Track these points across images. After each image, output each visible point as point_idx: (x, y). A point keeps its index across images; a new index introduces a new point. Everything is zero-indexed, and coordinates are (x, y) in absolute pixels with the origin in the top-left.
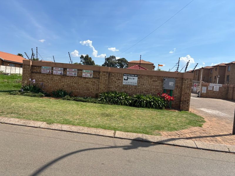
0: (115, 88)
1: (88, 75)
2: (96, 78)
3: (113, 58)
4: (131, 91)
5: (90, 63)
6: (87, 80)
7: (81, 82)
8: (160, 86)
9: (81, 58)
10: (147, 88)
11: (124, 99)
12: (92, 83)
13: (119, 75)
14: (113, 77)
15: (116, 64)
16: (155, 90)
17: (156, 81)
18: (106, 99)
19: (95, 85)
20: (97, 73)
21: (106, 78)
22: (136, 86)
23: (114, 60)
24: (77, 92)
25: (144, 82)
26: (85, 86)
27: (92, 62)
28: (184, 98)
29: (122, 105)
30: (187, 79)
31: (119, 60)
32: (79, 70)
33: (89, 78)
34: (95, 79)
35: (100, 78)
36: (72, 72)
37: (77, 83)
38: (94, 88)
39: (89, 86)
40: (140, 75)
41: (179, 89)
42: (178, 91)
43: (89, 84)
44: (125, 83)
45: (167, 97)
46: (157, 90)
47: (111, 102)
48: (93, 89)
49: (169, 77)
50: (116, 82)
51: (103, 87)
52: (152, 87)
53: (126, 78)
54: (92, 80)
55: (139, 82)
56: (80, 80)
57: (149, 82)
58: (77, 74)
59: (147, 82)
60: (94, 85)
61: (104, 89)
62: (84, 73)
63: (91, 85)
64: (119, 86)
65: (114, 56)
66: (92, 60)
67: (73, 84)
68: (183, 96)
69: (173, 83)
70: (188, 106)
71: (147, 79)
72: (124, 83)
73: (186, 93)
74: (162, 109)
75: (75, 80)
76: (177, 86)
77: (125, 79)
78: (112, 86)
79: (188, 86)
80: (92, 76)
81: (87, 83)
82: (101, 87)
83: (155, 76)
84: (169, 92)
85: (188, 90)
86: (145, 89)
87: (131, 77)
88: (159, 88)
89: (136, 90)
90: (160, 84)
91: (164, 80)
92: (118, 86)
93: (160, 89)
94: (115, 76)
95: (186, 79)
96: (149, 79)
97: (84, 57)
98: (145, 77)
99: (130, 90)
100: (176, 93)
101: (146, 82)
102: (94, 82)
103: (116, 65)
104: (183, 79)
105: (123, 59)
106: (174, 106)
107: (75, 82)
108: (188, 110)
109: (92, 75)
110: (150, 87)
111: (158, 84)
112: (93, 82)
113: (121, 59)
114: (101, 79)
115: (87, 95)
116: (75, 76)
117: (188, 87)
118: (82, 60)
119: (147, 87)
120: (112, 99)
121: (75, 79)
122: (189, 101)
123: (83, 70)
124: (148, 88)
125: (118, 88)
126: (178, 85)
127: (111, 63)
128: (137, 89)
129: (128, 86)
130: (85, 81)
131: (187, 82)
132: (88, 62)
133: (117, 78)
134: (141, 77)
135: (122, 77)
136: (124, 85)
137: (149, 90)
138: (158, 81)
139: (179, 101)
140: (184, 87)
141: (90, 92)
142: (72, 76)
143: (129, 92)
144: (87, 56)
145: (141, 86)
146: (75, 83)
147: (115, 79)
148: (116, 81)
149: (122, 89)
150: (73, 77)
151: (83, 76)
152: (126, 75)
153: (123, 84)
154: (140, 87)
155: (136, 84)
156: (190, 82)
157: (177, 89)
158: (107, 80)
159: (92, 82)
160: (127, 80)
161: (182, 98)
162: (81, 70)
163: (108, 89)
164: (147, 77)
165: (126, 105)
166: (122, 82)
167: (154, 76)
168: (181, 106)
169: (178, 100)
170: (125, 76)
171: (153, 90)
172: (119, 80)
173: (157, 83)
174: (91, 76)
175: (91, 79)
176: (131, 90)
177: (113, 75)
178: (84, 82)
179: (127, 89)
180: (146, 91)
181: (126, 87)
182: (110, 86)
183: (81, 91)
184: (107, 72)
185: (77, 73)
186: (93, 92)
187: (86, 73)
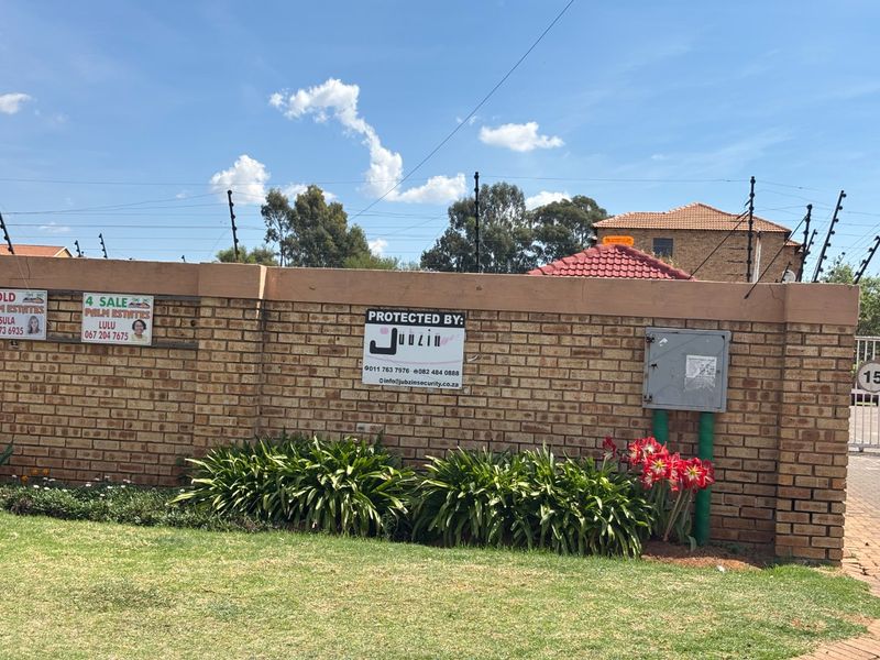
0: (308, 414)
1: (123, 330)
2: (174, 347)
3: (506, 205)
4: (425, 431)
5: (333, 249)
6: (116, 361)
7: (75, 380)
8: (626, 388)
9: (265, 211)
10: (531, 405)
11: (349, 490)
12: (148, 384)
13: (332, 319)
14: (293, 338)
15: (527, 245)
16: (587, 420)
17: (596, 353)
18: (227, 496)
19: (172, 396)
20: (182, 311)
21: (239, 347)
22: (455, 394)
23: (511, 212)
24: (51, 455)
25: (512, 360)
26: (103, 404)
27: (348, 239)
28: (800, 469)
29: (336, 530)
30: (818, 328)
31: (547, 213)
32: (63, 293)
33: (126, 352)
34: (172, 354)
35: (202, 345)
36: (12, 309)
37: (49, 389)
38: (163, 416)
39: (132, 404)
40: (484, 316)
41: (767, 407)
42: (756, 419)
43: (127, 393)
44: (375, 371)
45: (659, 467)
46: (605, 415)
47: (263, 516)
48: (155, 427)
49: (685, 323)
50: (312, 371)
51: (219, 410)
52: (568, 396)
53: (385, 342)
54: (147, 363)
55: (473, 364)
56: (68, 369)
57: (549, 362)
58: (43, 327)
59: (531, 360)
60: (163, 397)
61: (231, 421)
62: (95, 313)
63: (146, 394)
64: (336, 396)
65: (510, 183)
66: (350, 224)
67: (23, 398)
68: (788, 456)
69: (711, 362)
70: (834, 529)
71: (534, 339)
72: (369, 378)
73: (811, 435)
74: (621, 552)
75: (36, 367)
76: (749, 383)
77: (374, 349)
78: (288, 403)
79: (827, 377)
80: (147, 333)
81: (116, 381)
82: (207, 409)
83: (588, 319)
84: (690, 428)
85: (828, 412)
86: (519, 416)
87: (417, 331)
88: (618, 399)
89: (454, 423)
90: (627, 376)
91: (650, 340)
92: (328, 398)
93: (626, 411)
94: (305, 328)
95: (805, 329)
96: (546, 339)
97: (292, 206)
98: (516, 327)
99: (412, 424)
100: (743, 438)
101: (522, 360)
102: (164, 374)
103: (530, 254)
104: (783, 327)
105: (582, 202)
106: (734, 534)
107: (32, 377)
108: (831, 557)
109: (149, 322)
110: (551, 395)
111: (613, 377)
112: (156, 374)
113: (566, 203)
114: (210, 351)
115: (114, 467)
116: (33, 337)
117: (825, 389)
118: (275, 226)
119: (532, 399)
120: (271, 489)
121: (32, 357)
122: (841, 490)
123: (86, 296)
124: (543, 406)
125: (328, 415)
126: (753, 373)
127: (493, 242)
128: (462, 412)
129: (403, 398)
130: (99, 370)
131: (812, 351)
132: (320, 238)
133: (324, 340)
134: (492, 329)
135: (357, 331)
136: (370, 389)
137: (545, 417)
138: (608, 354)
139: (770, 490)
140: (793, 386)
141: (137, 448)
142: (14, 336)
143: (409, 436)
144: (313, 199)
145: (490, 392)
146: (33, 391)
147: (310, 350)
148: (318, 361)
149: (361, 416)
150: (23, 347)
151: (89, 335)
152: (380, 316)
153: (365, 381)
154: (482, 402)
155: (458, 380)
156: (839, 352)
157: (751, 406)
158: (252, 358)
159: (148, 374)
160: (392, 351)
161: (784, 469)
162: (75, 296)
163: (264, 422)
164: (531, 328)
165: (372, 531)
166: (357, 369)
167: (581, 317)
168: (782, 528)
169: (760, 490)
170: (374, 321)
171: (575, 419)
172: (335, 351)
173: (600, 365)
174: (140, 336)
175: (145, 353)
176: (419, 420)
177: (294, 317)
178: (96, 377)
179: (395, 418)
180: (528, 430)
181: (384, 400)
182: (275, 401)
183: (76, 443)
184: (247, 301)
185: (43, 318)
186: (160, 449)
187: (106, 313)
